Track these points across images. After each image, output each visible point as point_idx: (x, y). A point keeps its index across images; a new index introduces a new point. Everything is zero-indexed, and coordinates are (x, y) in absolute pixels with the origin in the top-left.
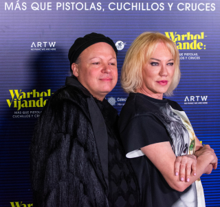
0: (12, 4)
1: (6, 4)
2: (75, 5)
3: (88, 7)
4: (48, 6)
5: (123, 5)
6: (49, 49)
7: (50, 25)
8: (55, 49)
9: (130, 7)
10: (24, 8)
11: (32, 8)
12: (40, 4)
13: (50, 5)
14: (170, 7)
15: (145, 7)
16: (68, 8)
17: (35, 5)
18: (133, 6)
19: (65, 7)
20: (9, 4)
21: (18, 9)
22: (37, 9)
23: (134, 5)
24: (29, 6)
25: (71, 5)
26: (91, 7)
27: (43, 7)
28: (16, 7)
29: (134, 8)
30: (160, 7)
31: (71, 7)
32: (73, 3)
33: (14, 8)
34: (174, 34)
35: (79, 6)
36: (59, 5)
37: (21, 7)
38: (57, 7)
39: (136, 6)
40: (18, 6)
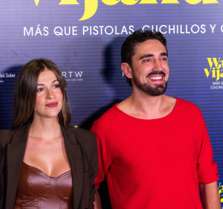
0: (32, 28)
1: (25, 28)
2: (103, 29)
3: (119, 31)
4: (73, 31)
5: (158, 28)
6: (74, 80)
7: (76, 53)
8: (82, 80)
9: (167, 30)
10: (46, 33)
11: (55, 33)
12: (63, 29)
13: (75, 29)
14: (213, 29)
15: (184, 30)
16: (96, 32)
17: (59, 30)
18: (170, 29)
19: (93, 31)
20: (28, 29)
21: (38, 35)
22: (61, 34)
23: (172, 27)
24: (51, 30)
25: (99, 29)
26: (123, 31)
27: (67, 32)
28: (37, 32)
29: (172, 31)
30: (201, 29)
31: (100, 31)
32: (101, 27)
33: (34, 33)
34: (218, 60)
35: (109, 30)
36: (86, 29)
37: (43, 32)
38: (84, 31)
39: (174, 29)
40: (38, 31)
